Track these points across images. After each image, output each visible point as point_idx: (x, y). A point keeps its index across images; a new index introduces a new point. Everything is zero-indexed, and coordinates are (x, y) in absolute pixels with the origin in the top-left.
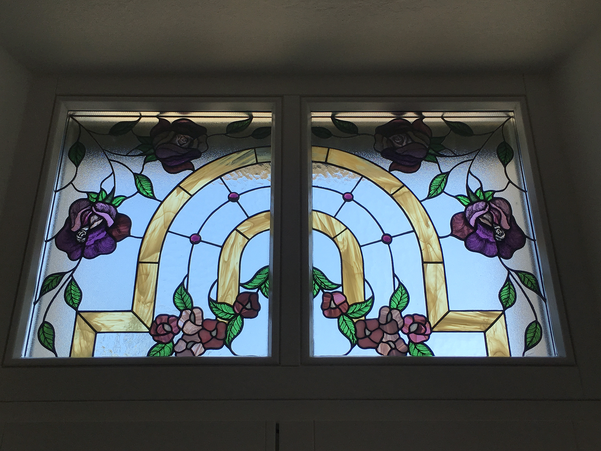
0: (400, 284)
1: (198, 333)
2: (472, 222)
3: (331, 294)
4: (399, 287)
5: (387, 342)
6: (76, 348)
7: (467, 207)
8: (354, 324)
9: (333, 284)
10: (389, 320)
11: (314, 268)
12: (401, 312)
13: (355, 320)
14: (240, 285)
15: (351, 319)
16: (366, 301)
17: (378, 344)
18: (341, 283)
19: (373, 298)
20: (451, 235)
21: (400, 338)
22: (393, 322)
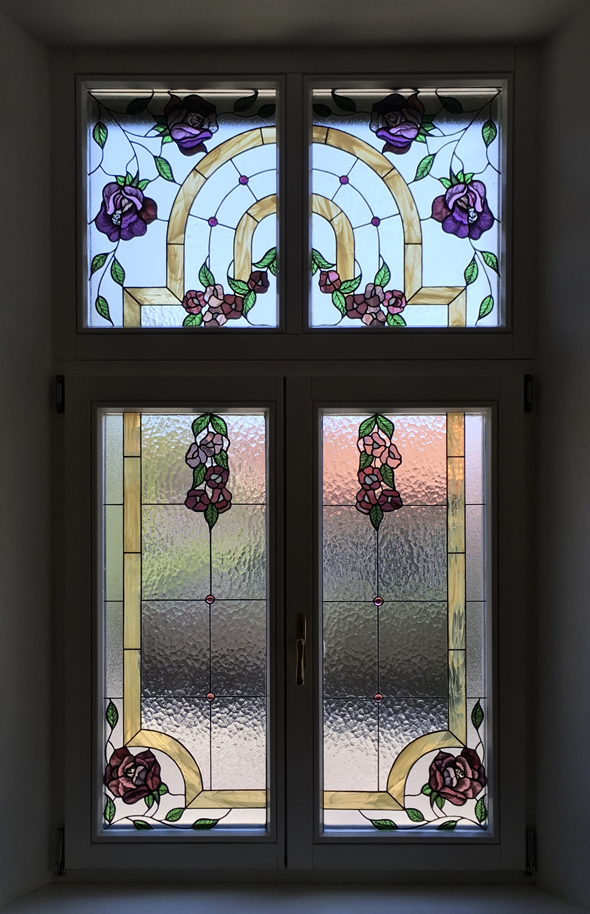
0: (384, 263)
1: (221, 305)
2: (451, 206)
3: (327, 272)
4: (383, 266)
5: (370, 314)
6: (127, 318)
7: (448, 189)
8: (345, 298)
9: (329, 263)
10: (373, 295)
11: (313, 249)
12: (383, 288)
13: (346, 295)
14: (253, 264)
15: (342, 294)
16: (355, 279)
17: (363, 315)
18: (335, 263)
19: (361, 275)
20: (431, 217)
21: (380, 310)
22: (376, 296)
